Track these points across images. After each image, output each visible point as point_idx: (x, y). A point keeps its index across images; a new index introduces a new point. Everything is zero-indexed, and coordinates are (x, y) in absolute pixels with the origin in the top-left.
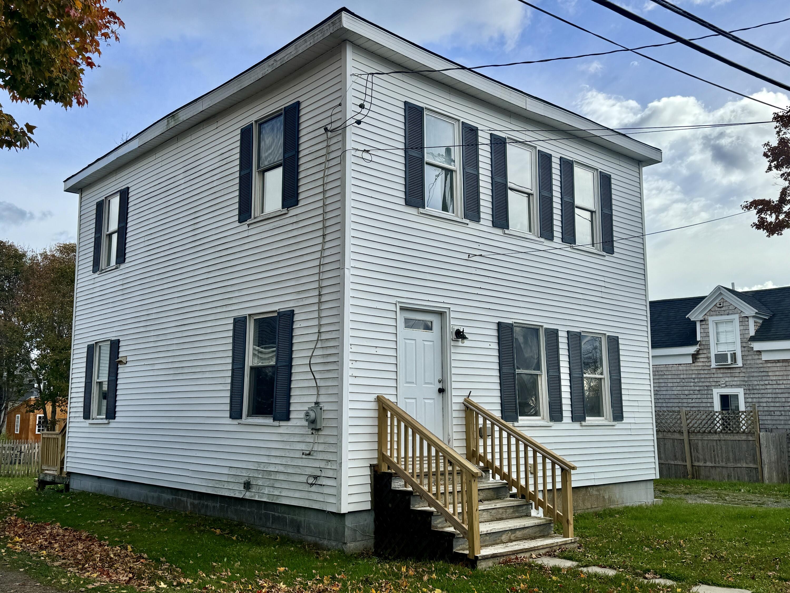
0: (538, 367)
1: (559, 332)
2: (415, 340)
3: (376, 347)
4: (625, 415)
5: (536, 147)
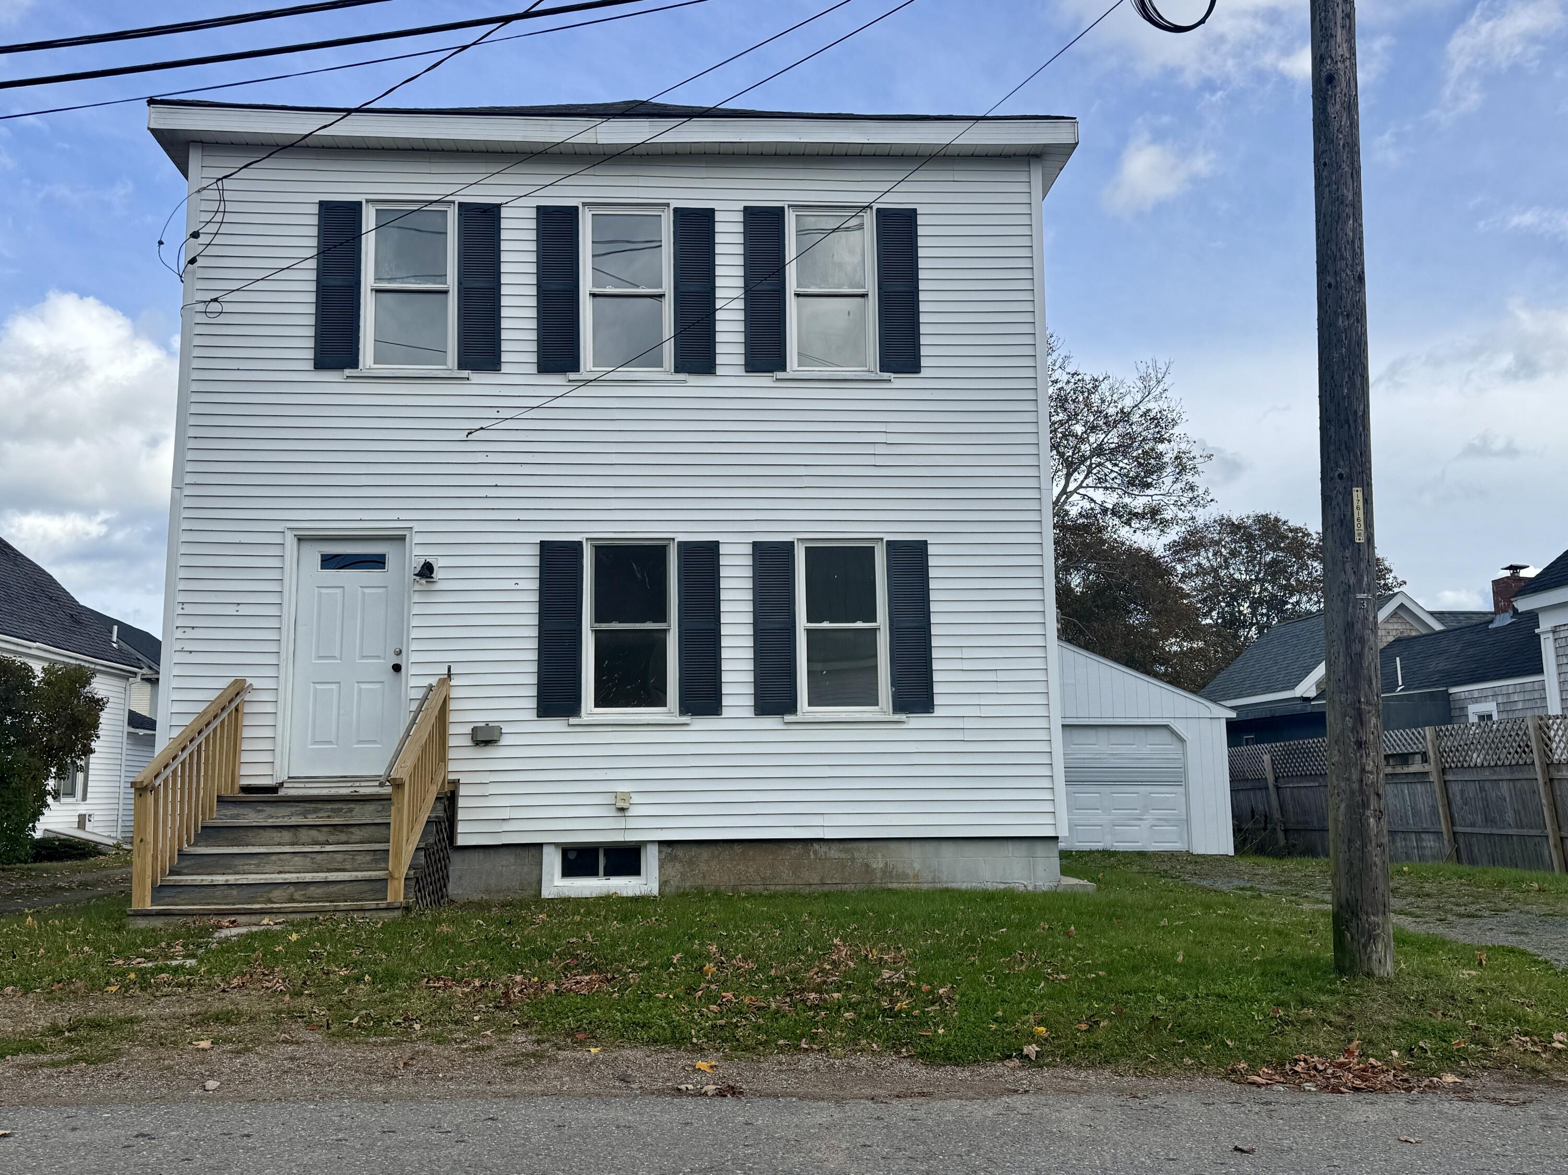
0: (662, 616)
1: (721, 546)
2: (343, 587)
3: (239, 604)
4: (937, 700)
5: (668, 205)
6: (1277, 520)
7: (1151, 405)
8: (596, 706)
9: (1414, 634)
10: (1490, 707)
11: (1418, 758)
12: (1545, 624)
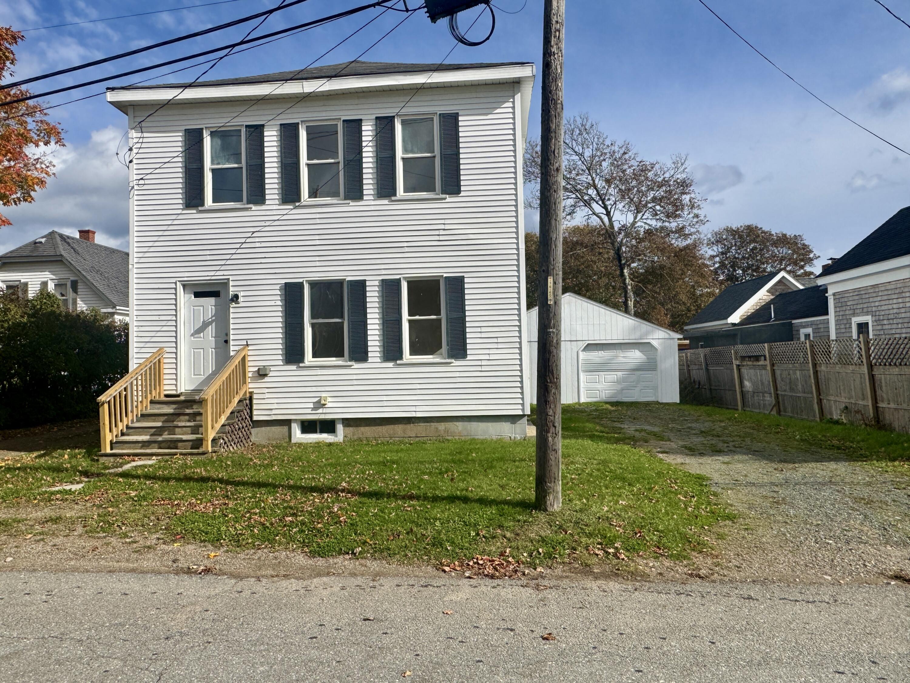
0: (341, 316)
1: (366, 282)
2: (203, 306)
4: (469, 352)
5: (340, 119)
6: (756, 227)
7: (679, 176)
8: (313, 357)
9: (790, 291)
10: (809, 330)
11: (763, 358)
12: (830, 292)
